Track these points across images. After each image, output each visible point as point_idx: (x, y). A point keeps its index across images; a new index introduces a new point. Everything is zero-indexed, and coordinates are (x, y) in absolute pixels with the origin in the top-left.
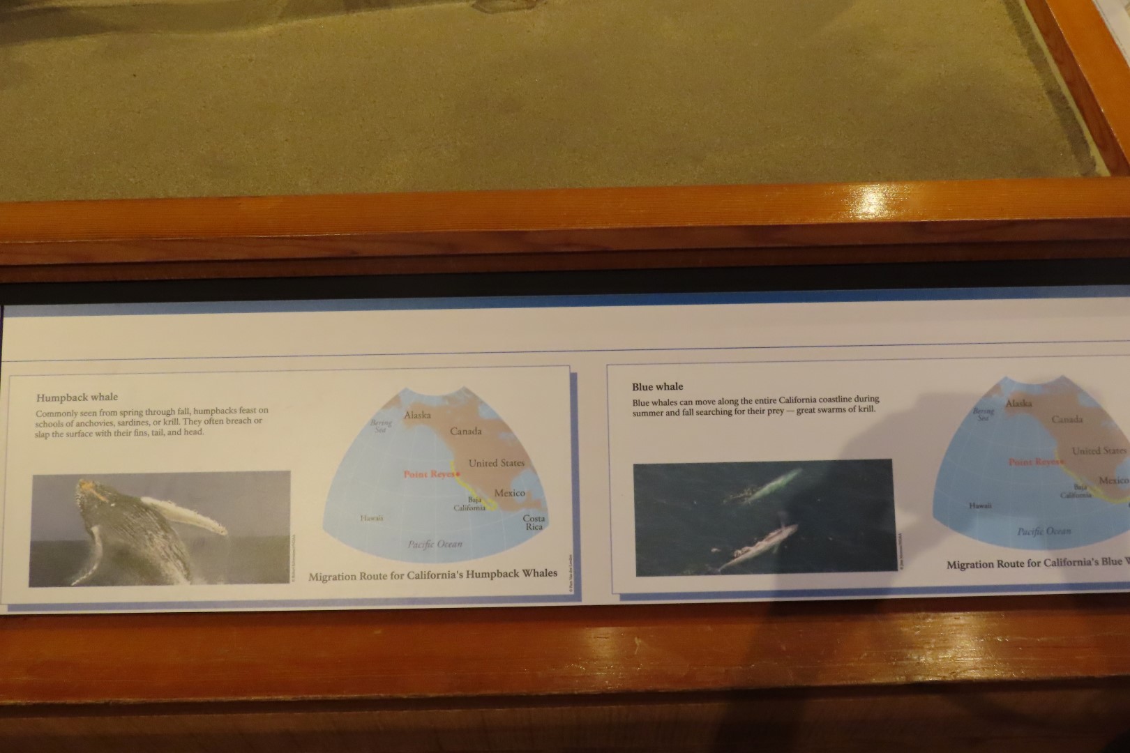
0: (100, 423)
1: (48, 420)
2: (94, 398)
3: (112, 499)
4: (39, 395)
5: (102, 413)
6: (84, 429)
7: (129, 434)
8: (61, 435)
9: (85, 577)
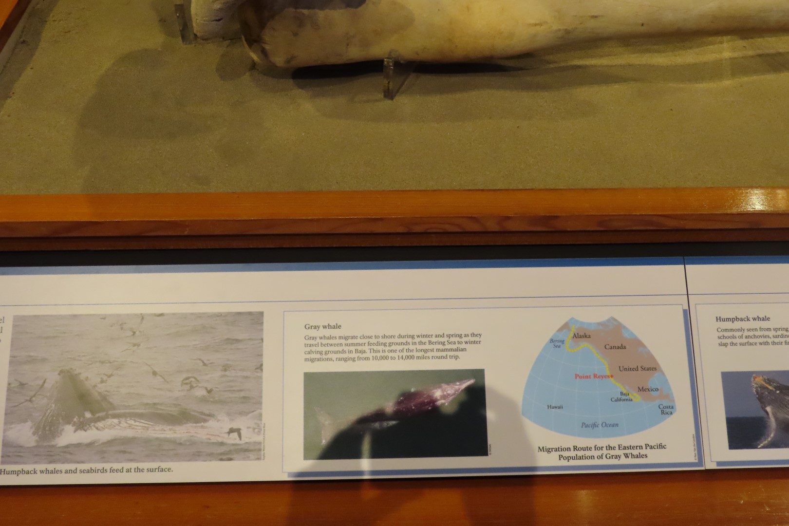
0: (761, 336)
1: (726, 334)
2: (754, 319)
3: (777, 388)
4: (717, 317)
5: (761, 329)
6: (751, 340)
7: (781, 343)
8: (736, 344)
9: (766, 442)
